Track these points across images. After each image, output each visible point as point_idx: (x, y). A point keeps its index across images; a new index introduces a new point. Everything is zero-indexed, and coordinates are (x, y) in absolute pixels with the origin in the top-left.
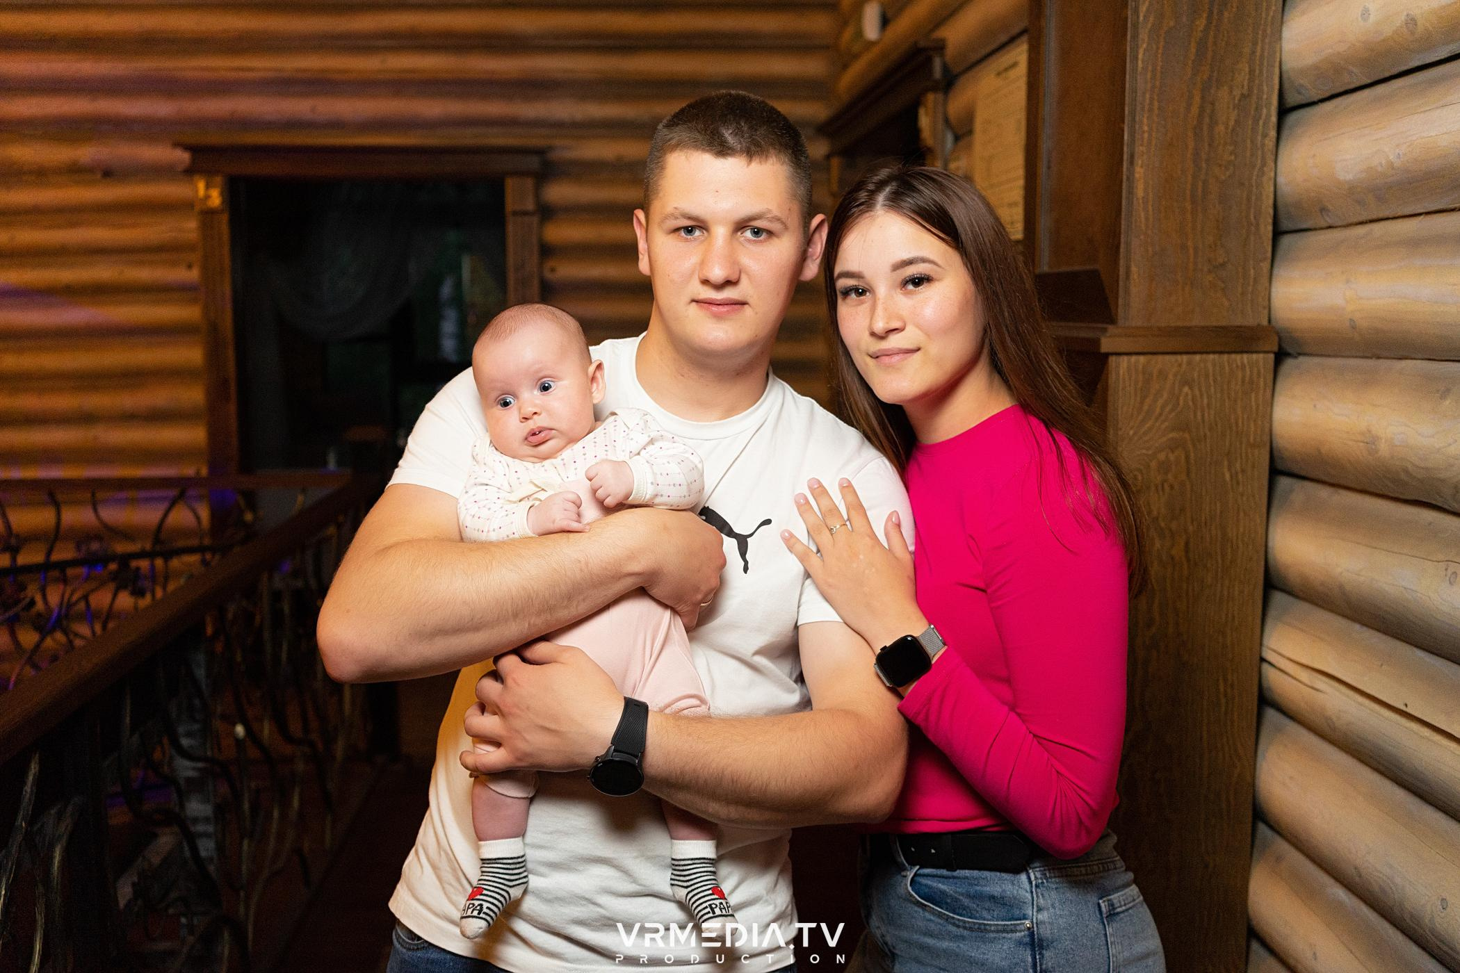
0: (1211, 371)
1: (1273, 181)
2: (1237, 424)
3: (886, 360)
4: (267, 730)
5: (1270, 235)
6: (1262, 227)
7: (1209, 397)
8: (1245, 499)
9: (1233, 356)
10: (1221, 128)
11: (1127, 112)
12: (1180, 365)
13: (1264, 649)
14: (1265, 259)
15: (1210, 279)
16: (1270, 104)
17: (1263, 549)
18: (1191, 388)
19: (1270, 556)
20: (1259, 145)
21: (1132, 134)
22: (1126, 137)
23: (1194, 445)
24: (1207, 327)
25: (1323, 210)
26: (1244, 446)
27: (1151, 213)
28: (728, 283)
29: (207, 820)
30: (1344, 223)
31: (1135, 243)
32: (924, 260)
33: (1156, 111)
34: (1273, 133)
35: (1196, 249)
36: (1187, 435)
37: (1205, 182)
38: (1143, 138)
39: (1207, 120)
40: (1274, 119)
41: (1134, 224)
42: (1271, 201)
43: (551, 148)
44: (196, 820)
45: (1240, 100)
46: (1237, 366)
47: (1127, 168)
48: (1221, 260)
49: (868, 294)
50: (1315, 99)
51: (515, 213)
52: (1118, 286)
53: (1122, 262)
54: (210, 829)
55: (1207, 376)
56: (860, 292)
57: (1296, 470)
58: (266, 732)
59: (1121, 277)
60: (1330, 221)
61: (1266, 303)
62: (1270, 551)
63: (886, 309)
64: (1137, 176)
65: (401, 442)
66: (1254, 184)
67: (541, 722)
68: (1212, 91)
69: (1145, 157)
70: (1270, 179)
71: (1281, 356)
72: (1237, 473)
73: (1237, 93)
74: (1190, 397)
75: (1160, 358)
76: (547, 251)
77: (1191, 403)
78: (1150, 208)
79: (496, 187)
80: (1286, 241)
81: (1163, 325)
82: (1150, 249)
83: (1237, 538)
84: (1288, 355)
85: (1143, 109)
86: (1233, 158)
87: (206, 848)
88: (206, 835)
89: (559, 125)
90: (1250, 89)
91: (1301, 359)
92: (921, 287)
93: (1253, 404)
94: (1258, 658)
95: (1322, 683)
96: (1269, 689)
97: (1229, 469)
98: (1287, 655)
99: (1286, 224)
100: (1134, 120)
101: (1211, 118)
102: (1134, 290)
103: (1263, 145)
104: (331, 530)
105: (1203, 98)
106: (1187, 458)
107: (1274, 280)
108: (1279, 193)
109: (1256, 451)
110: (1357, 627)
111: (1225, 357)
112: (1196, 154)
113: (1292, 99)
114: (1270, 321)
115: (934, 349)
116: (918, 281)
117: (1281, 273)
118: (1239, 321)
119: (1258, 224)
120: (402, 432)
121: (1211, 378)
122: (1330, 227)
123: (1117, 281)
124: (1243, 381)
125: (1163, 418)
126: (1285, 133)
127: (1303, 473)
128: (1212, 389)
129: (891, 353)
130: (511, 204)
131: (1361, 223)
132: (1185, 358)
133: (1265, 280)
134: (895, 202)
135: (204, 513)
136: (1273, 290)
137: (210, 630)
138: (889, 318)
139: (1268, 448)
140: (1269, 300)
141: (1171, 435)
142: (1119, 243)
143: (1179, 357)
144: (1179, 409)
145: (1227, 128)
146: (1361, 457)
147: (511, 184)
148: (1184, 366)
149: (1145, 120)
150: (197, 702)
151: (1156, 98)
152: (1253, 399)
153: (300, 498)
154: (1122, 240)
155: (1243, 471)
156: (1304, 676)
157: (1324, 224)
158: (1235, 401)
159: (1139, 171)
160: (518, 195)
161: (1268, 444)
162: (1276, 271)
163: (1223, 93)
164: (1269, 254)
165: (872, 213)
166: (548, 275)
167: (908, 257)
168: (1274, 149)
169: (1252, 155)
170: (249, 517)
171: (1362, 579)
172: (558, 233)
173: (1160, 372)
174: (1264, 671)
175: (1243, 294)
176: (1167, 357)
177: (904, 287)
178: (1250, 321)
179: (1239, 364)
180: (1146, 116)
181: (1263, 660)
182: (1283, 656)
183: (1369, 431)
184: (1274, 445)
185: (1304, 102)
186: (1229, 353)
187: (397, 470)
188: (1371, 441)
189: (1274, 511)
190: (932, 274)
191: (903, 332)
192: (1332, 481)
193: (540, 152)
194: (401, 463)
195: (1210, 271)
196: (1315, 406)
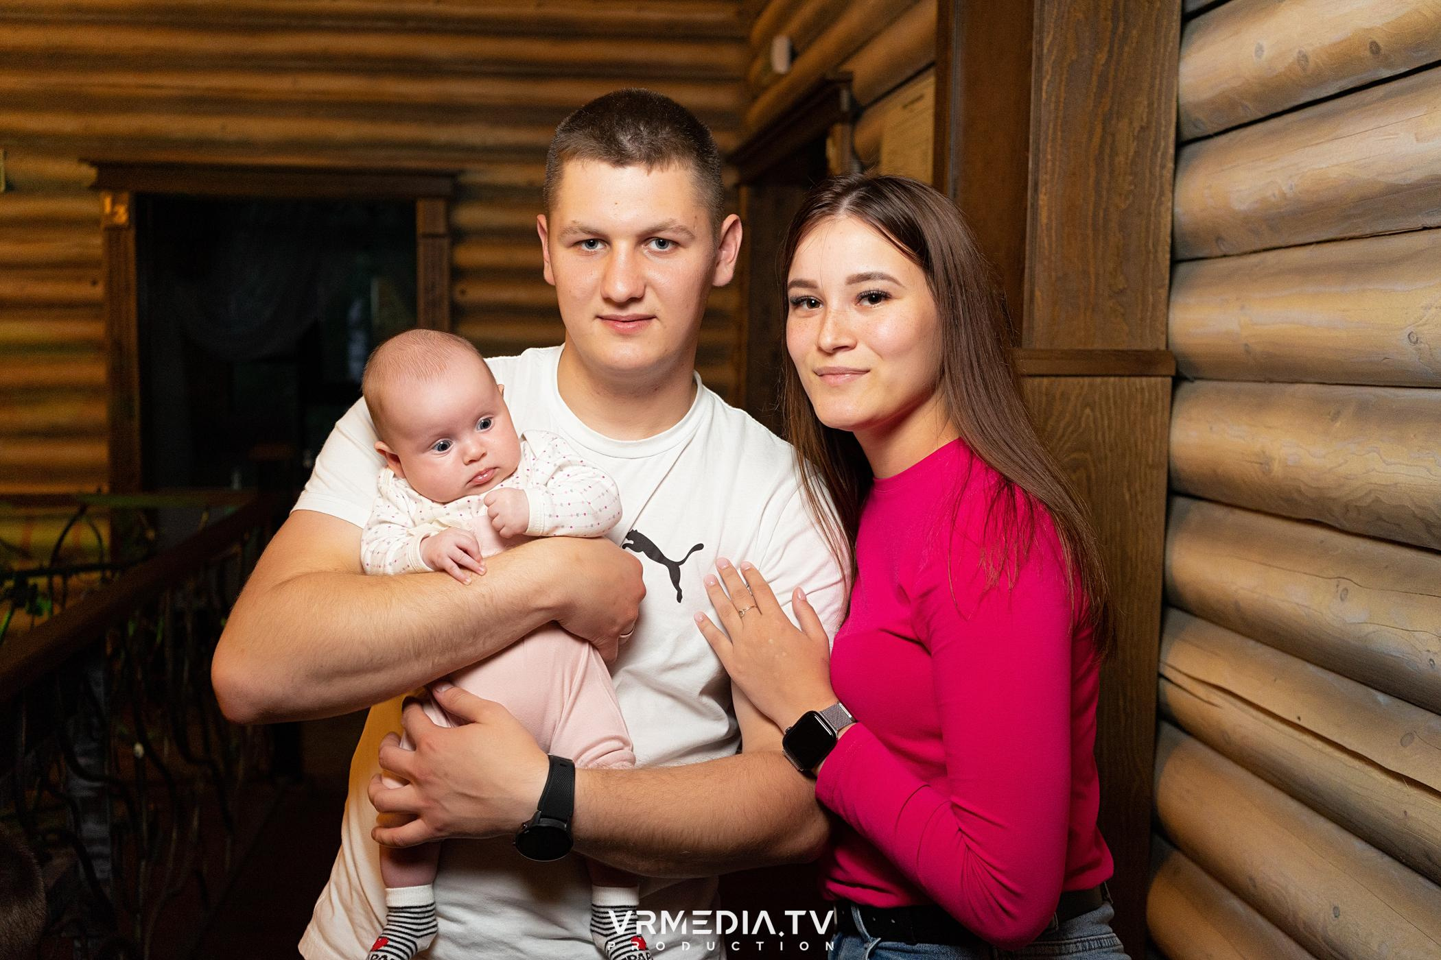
0: (1111, 395)
1: (1170, 212)
2: (1136, 446)
3: (832, 379)
4: (166, 749)
5: (1168, 263)
6: (1160, 255)
7: (1110, 419)
8: (1143, 518)
9: (1133, 379)
10: (1120, 159)
11: (1031, 141)
12: (1082, 388)
13: (1161, 665)
14: (1162, 286)
15: (1111, 305)
16: (1167, 136)
17: (1161, 567)
18: (1093, 410)
19: (1167, 574)
20: (1157, 174)
21: (1036, 164)
22: (1030, 165)
23: (1095, 466)
24: (1108, 351)
25: (1219, 239)
26: (1143, 467)
27: (1054, 238)
28: (634, 300)
29: (102, 841)
30: (1238, 252)
31: (1039, 268)
32: (883, 277)
33: (1060, 142)
34: (1171, 165)
35: (1097, 275)
36: (1088, 456)
37: (1106, 210)
38: (1046, 167)
39: (1108, 151)
40: (1172, 151)
41: (1037, 250)
42: (1169, 231)
43: (462, 172)
44: (92, 841)
45: (1139, 131)
46: (1136, 389)
47: (1032, 195)
48: (1121, 287)
49: (821, 306)
50: (1211, 133)
51: (426, 236)
52: (1022, 311)
53: (1026, 287)
54: (106, 850)
55: (1108, 399)
56: (814, 303)
57: (1192, 491)
58: (166, 750)
59: (1025, 302)
60: (1224, 249)
61: (1163, 329)
62: (1167, 569)
63: (836, 324)
64: (1041, 203)
65: (307, 463)
66: (1152, 212)
67: (460, 789)
68: (1113, 122)
69: (1048, 185)
70: (1168, 209)
71: (1178, 380)
72: (1136, 495)
73: (1136, 125)
74: (1091, 419)
75: (1063, 380)
76: (458, 274)
77: (1092, 425)
78: (1053, 234)
79: (407, 211)
80: (1182, 269)
81: (1066, 348)
82: (1053, 274)
83: (1136, 557)
84: (1186, 379)
85: (1046, 139)
86: (1132, 187)
87: (102, 869)
88: (100, 856)
89: (471, 149)
90: (1149, 122)
91: (1198, 383)
92: (878, 304)
93: (1152, 426)
94: (1156, 674)
95: (1217, 698)
96: (1167, 705)
97: (1129, 490)
98: (1186, 671)
99: (1182, 253)
100: (1038, 149)
101: (1111, 149)
102: (1037, 314)
103: (1161, 176)
104: (236, 548)
105: (1104, 129)
106: (1089, 478)
107: (1171, 304)
108: (1176, 224)
109: (1155, 472)
110: (1251, 643)
111: (1126, 379)
112: (1097, 183)
113: (1188, 133)
114: (1167, 346)
115: (885, 370)
116: (876, 298)
117: (1178, 300)
118: (1137, 345)
119: (1156, 252)
120: (308, 454)
121: (1112, 401)
122: (1225, 256)
123: (1022, 305)
124: (1142, 403)
125: (1066, 438)
126: (1182, 164)
127: (1200, 494)
128: (1113, 412)
129: (836, 372)
130: (422, 226)
131: (1255, 252)
132: (1087, 380)
133: (1162, 307)
134: (860, 208)
135: (105, 531)
136: (1171, 316)
137: (109, 650)
138: (839, 332)
139: (1165, 470)
140: (1167, 324)
141: (1072, 456)
142: (1023, 269)
143: (1080, 380)
144: (1081, 430)
145: (1127, 159)
146: (1256, 478)
147: (422, 207)
148: (1086, 389)
149: (1049, 150)
150: (95, 721)
151: (1059, 128)
152: (1152, 422)
153: (205, 517)
154: (1027, 265)
155: (1143, 492)
156: (1201, 691)
157: (1220, 253)
158: (1135, 424)
159: (1043, 199)
160: (428, 217)
161: (1166, 465)
162: (1173, 298)
163: (1123, 125)
164: (1167, 282)
165: (833, 217)
166: (459, 298)
167: (865, 271)
168: (1172, 179)
169: (1151, 185)
170: (151, 534)
171: (1256, 596)
172: (470, 255)
173: (1062, 394)
174: (1161, 686)
175: (1142, 319)
176: (1070, 380)
177: (859, 302)
178: (1148, 346)
179: (1138, 387)
180: (1049, 145)
181: (1161, 676)
182: (1180, 672)
183: (1264, 452)
184: (1172, 465)
185: (1199, 135)
186: (1129, 376)
187: (303, 493)
188: (1265, 462)
189: (1170, 532)
190: (891, 291)
191: (852, 351)
192: (1227, 502)
193: (452, 175)
194: (307, 486)
195: (1110, 297)
196: (1211, 428)
